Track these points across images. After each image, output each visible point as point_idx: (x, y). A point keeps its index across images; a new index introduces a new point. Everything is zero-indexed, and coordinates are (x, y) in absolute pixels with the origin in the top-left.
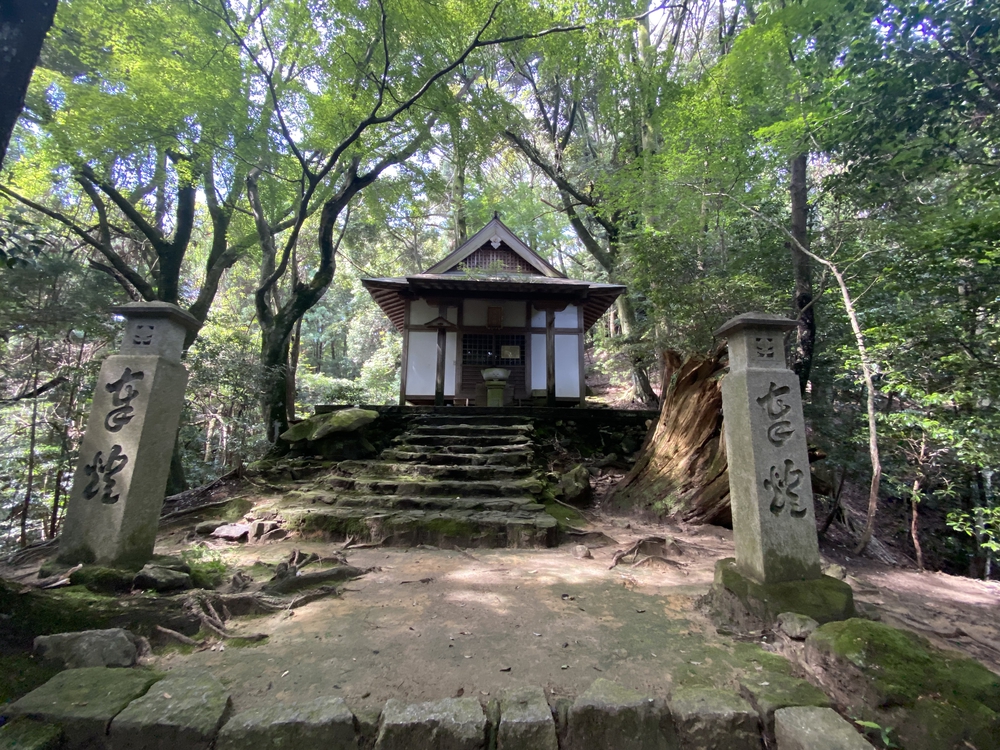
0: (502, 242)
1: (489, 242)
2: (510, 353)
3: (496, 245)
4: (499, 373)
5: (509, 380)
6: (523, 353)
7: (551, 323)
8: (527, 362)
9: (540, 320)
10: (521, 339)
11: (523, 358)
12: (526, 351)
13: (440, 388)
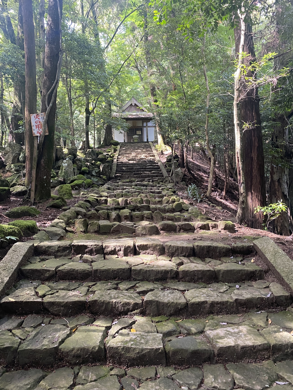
0: (135, 104)
1: (132, 104)
2: (139, 132)
3: (133, 105)
4: (137, 136)
5: (139, 138)
6: (142, 133)
7: (147, 125)
8: (143, 135)
9: (145, 124)
10: (141, 130)
11: (142, 134)
12: (143, 132)
13: (125, 141)
